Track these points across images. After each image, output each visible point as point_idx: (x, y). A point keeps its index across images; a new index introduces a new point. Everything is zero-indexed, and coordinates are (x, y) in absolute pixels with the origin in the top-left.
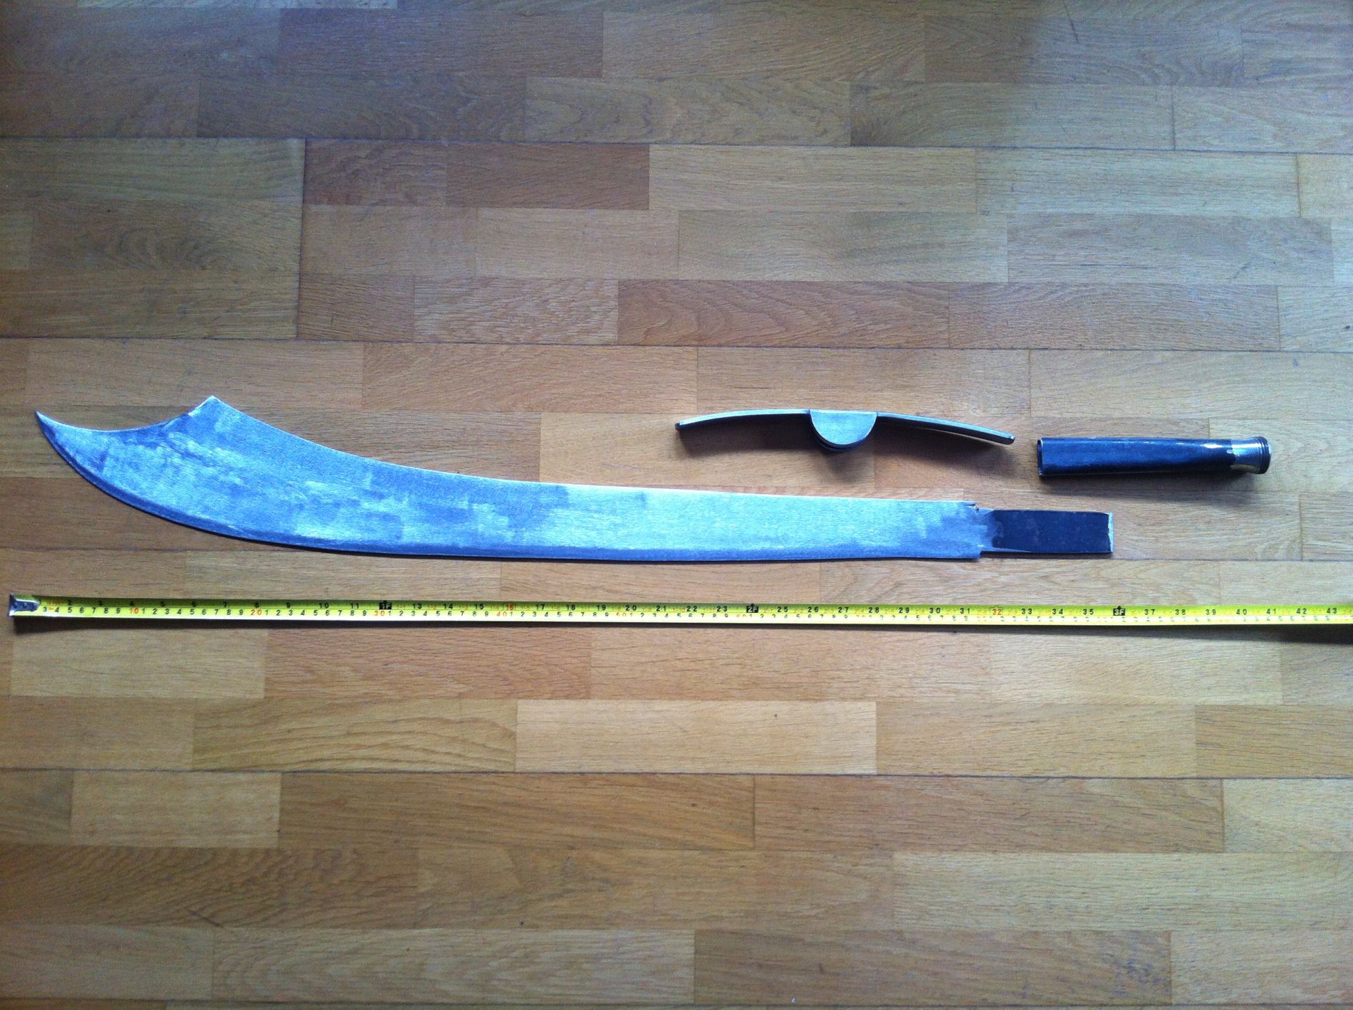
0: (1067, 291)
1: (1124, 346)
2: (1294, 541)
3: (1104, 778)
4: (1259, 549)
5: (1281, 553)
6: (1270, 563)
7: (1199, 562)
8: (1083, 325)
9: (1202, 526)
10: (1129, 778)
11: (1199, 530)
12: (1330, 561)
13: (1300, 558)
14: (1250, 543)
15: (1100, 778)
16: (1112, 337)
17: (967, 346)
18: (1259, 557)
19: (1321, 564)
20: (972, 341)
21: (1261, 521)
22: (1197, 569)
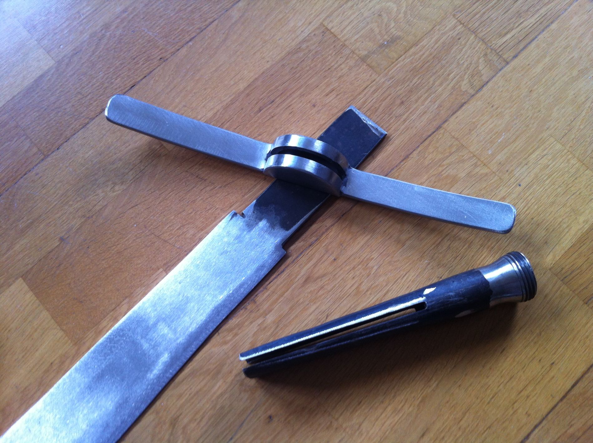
0: (113, 27)
1: (199, 28)
2: (486, 55)
3: (541, 422)
4: (465, 85)
5: (486, 73)
6: (485, 89)
7: (427, 143)
8: (149, 41)
9: (400, 111)
10: (561, 400)
11: (401, 116)
12: (530, 43)
13: (504, 64)
14: (453, 88)
15: (536, 427)
16: (182, 30)
17: (60, 142)
18: (472, 92)
19: (524, 53)
20: (61, 134)
21: (444, 62)
22: (431, 149)
